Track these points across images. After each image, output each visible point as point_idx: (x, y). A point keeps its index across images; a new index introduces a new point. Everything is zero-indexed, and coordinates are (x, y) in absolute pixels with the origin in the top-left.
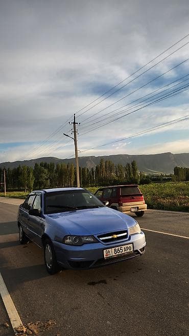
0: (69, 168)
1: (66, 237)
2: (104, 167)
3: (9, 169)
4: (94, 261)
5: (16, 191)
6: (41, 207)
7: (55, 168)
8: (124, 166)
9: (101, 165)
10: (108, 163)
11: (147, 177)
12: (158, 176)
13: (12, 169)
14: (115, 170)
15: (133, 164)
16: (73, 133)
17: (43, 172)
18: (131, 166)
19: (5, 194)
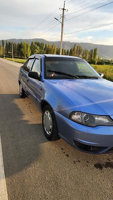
0: (53, 48)
1: (73, 113)
2: (76, 50)
3: (15, 43)
4: (107, 147)
5: (19, 58)
6: (41, 71)
7: (44, 47)
8: (89, 51)
9: (74, 49)
10: (78, 48)
11: (102, 60)
12: (109, 61)
13: (17, 43)
14: (82, 53)
15: (95, 50)
16: (62, 18)
17: (36, 48)
18: (93, 51)
19: (13, 59)
